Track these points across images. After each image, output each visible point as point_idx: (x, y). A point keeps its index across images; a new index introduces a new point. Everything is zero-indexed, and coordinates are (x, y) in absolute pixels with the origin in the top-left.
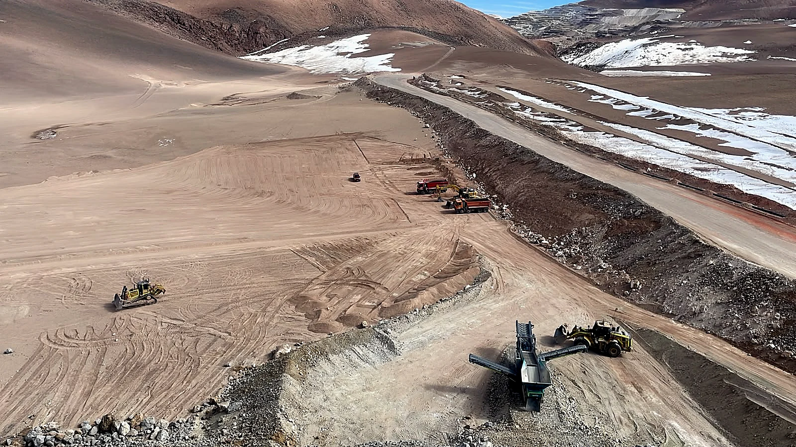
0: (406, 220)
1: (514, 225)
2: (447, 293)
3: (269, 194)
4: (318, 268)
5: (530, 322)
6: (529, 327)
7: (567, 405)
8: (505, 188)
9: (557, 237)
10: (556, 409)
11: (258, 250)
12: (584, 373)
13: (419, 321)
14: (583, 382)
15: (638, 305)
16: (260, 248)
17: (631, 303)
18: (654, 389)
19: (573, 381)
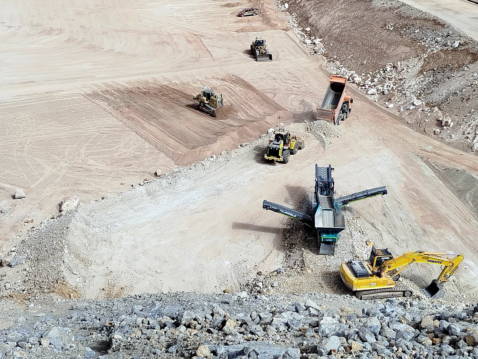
0: (209, 58)
1: (326, 62)
2: (249, 138)
3: (57, 32)
4: (111, 113)
5: (330, 165)
6: (329, 170)
7: (363, 248)
8: (319, 19)
9: (371, 73)
10: (351, 252)
11: (46, 95)
12: (385, 215)
13: (216, 168)
14: (383, 224)
15: (449, 144)
16: (47, 93)
17: (441, 141)
18: (454, 229)
19: (372, 224)
